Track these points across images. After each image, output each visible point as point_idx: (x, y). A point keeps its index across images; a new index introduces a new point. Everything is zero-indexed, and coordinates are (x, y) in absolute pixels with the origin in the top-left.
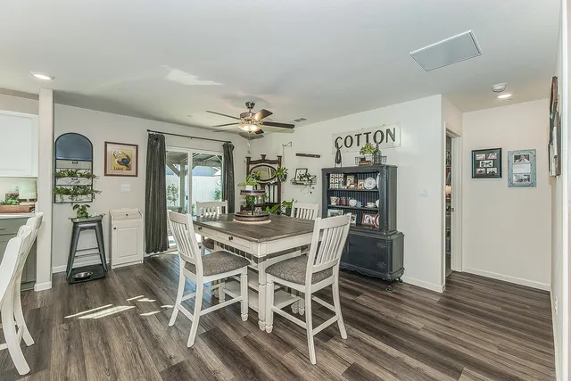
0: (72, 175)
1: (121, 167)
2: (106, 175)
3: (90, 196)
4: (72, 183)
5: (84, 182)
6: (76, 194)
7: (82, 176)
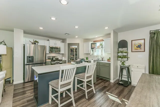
0: (122, 52)
1: (138, 48)
2: (132, 52)
3: (126, 59)
4: (122, 55)
5: (125, 54)
6: (123, 58)
7: (124, 52)
